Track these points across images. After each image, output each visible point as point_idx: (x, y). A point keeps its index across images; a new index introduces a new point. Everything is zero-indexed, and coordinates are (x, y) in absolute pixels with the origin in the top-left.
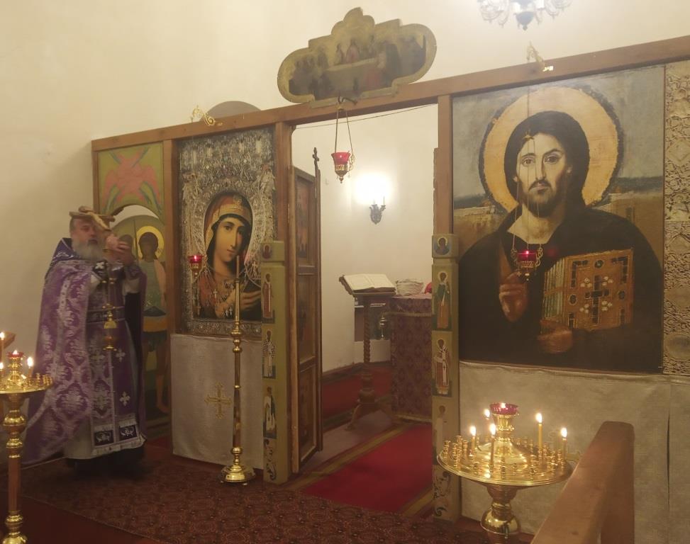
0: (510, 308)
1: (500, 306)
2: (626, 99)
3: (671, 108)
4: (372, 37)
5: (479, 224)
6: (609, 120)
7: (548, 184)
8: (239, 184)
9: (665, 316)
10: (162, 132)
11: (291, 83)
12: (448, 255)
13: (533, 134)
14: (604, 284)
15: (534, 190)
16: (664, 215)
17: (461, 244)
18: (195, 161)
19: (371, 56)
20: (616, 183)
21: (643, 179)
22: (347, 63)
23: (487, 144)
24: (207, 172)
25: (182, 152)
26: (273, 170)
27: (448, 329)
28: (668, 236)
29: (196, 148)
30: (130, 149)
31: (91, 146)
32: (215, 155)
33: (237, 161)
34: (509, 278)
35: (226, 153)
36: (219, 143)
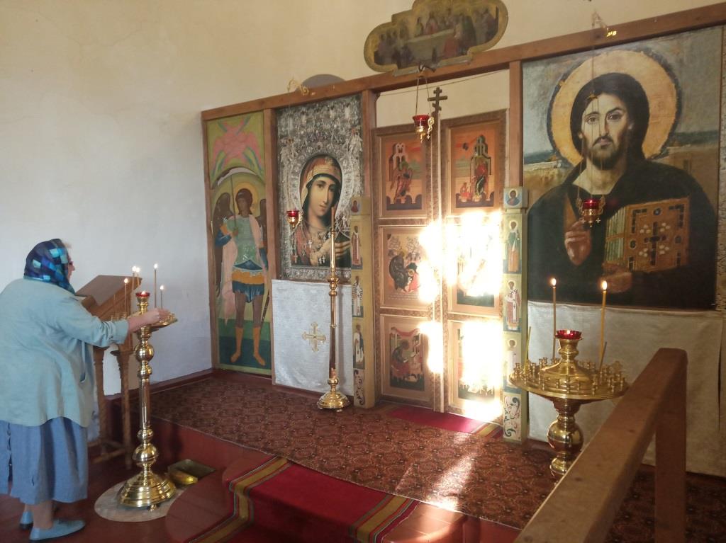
0: (575, 253)
1: (564, 251)
2: (685, 60)
4: (449, 10)
5: (546, 178)
6: (668, 80)
7: (610, 140)
8: (330, 146)
10: (262, 102)
11: (376, 54)
12: (518, 206)
14: (662, 230)
15: (598, 145)
16: (720, 166)
17: (530, 195)
18: (291, 128)
19: (448, 27)
20: (675, 137)
21: (700, 134)
22: (426, 34)
23: (555, 103)
24: (302, 137)
25: (280, 119)
27: (518, 272)
28: (722, 184)
29: (291, 116)
31: (200, 115)
32: (308, 121)
33: (328, 126)
34: (574, 226)
35: (318, 119)
36: (312, 111)
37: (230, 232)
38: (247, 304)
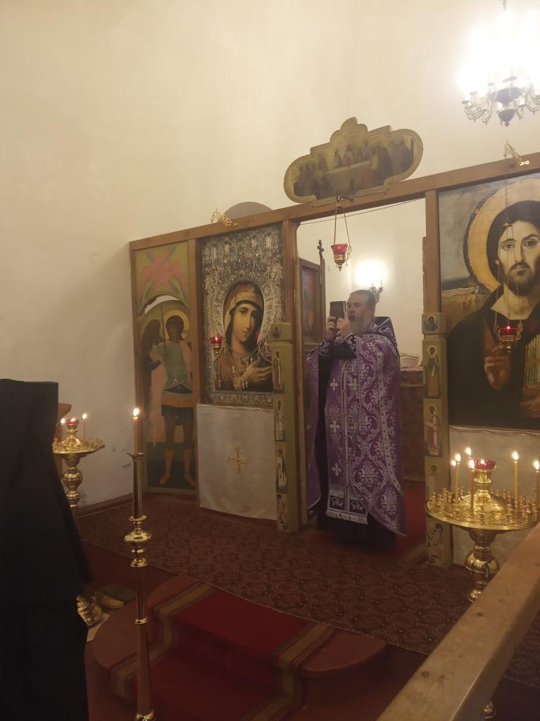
0: (495, 377)
5: (464, 303)
7: (527, 266)
8: (252, 274)
10: (187, 233)
11: (295, 185)
12: (437, 331)
15: (514, 271)
17: (448, 322)
18: (215, 256)
19: (366, 159)
22: (344, 166)
23: (470, 232)
24: (225, 265)
25: (204, 249)
26: (281, 261)
27: (438, 397)
29: (215, 245)
30: (159, 248)
31: (128, 246)
32: (231, 250)
33: (251, 255)
34: (493, 350)
35: (241, 249)
36: (235, 240)
37: (160, 358)
38: (177, 427)
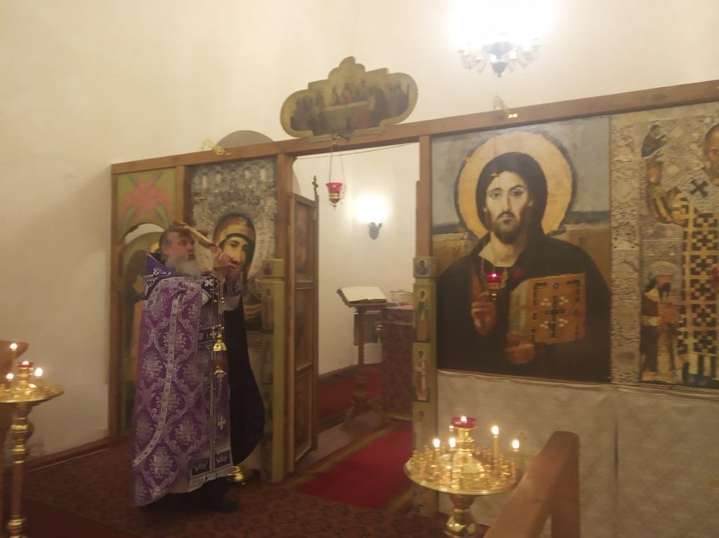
0: (481, 323)
1: (471, 320)
2: (578, 144)
3: (616, 153)
4: (364, 83)
5: (454, 248)
6: (563, 162)
7: (512, 215)
8: (245, 206)
9: (613, 332)
10: (176, 159)
11: (292, 119)
12: (427, 275)
13: (499, 171)
14: (561, 303)
15: (502, 219)
16: (611, 245)
17: (438, 265)
18: (205, 185)
20: (571, 215)
21: (594, 213)
22: (341, 104)
23: (461, 179)
24: (216, 195)
25: (194, 176)
26: (275, 195)
27: (426, 342)
28: (614, 262)
29: (205, 174)
30: (146, 173)
32: (223, 180)
33: (243, 187)
34: (480, 296)
35: (233, 179)
36: (227, 170)
